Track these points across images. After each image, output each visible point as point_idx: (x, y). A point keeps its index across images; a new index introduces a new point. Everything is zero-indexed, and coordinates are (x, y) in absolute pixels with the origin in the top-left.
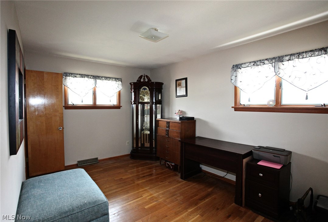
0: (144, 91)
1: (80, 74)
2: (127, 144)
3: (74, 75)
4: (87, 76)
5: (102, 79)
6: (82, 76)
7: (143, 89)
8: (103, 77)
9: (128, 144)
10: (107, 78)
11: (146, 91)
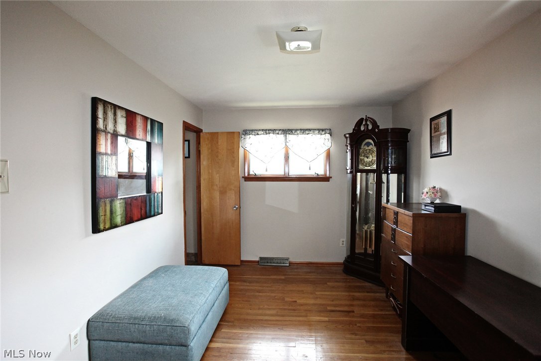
0: (367, 148)
1: (263, 130)
2: (341, 245)
3: (256, 131)
4: (273, 131)
5: (296, 134)
6: (267, 131)
7: (365, 145)
8: (298, 130)
9: (343, 244)
10: (304, 131)
11: (371, 147)
